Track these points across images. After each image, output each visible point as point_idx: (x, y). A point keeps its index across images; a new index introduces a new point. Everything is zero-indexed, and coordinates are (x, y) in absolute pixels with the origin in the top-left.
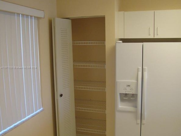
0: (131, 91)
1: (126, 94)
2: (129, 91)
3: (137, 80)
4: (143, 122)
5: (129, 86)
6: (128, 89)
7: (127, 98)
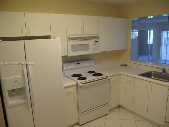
0: (19, 85)
1: (13, 90)
2: (17, 86)
3: (23, 75)
4: (34, 109)
5: (16, 81)
6: (16, 84)
7: (16, 93)
